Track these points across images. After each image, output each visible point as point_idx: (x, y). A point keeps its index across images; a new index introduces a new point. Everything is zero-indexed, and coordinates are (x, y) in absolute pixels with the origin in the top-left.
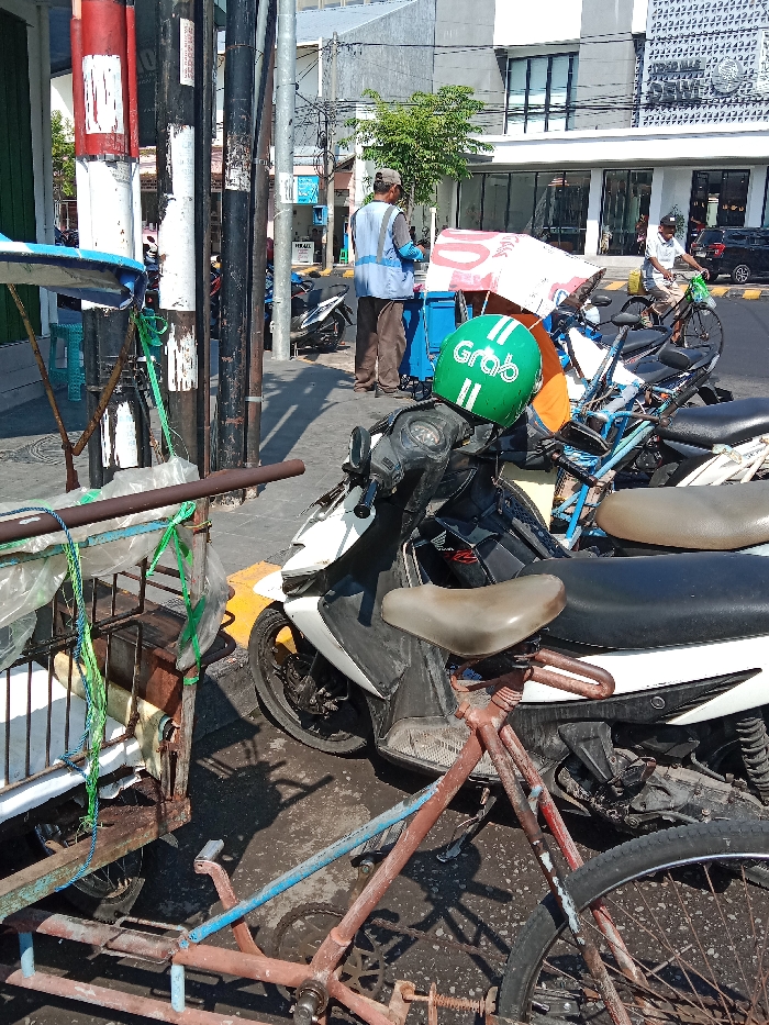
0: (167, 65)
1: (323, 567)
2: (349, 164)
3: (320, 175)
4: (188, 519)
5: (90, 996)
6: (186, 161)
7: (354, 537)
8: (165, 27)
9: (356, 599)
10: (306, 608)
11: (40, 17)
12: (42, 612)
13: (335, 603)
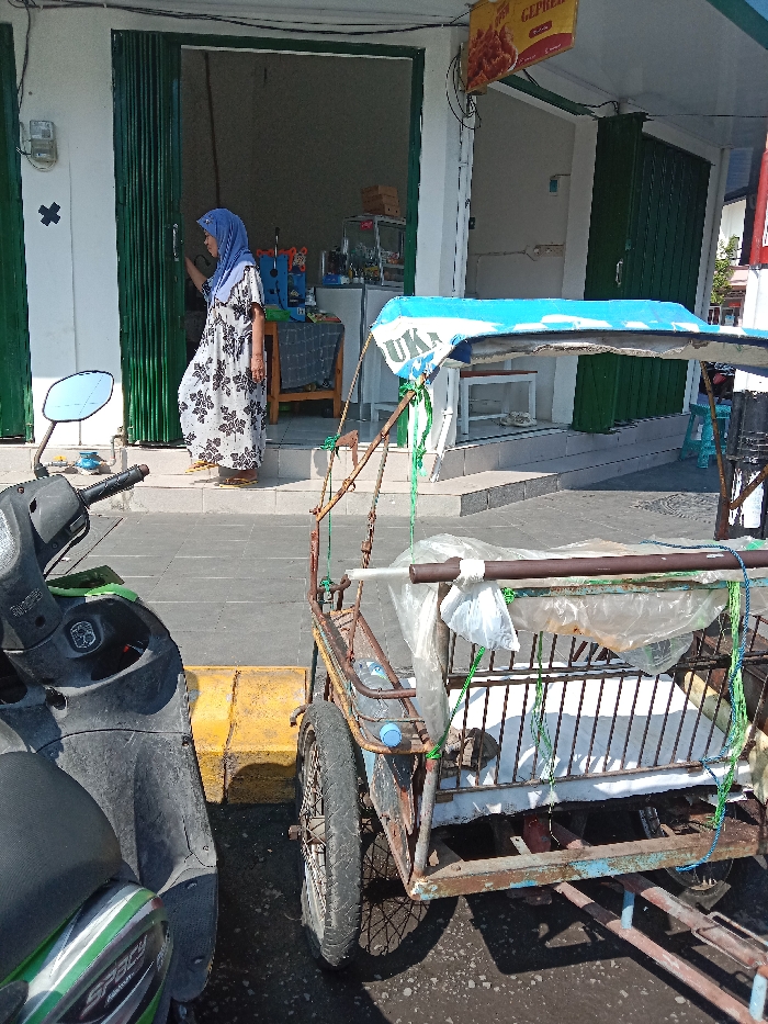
5: (674, 967)
11: (722, 159)
12: (699, 634)
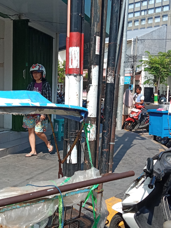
0: (92, 49)
1: (136, 203)
2: (140, 73)
3: (131, 76)
4: (96, 189)
6: (96, 75)
7: (147, 194)
8: (92, 38)
9: (147, 215)
10: (130, 216)
11: (57, 36)
12: (50, 218)
13: (140, 216)
